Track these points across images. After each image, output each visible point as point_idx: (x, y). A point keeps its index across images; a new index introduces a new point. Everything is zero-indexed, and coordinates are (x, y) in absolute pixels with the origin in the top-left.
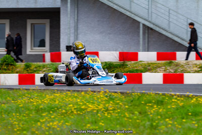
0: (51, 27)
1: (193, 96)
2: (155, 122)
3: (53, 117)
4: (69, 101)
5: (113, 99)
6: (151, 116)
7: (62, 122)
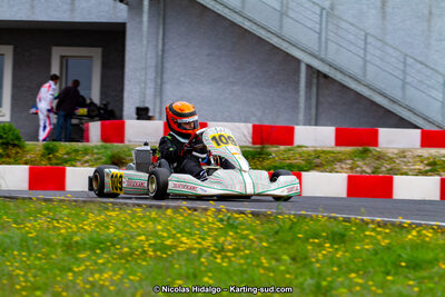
0: (104, 66)
1: (410, 225)
2: (325, 280)
3: (101, 261)
4: (139, 227)
5: (237, 228)
6: (318, 265)
7: (121, 272)
